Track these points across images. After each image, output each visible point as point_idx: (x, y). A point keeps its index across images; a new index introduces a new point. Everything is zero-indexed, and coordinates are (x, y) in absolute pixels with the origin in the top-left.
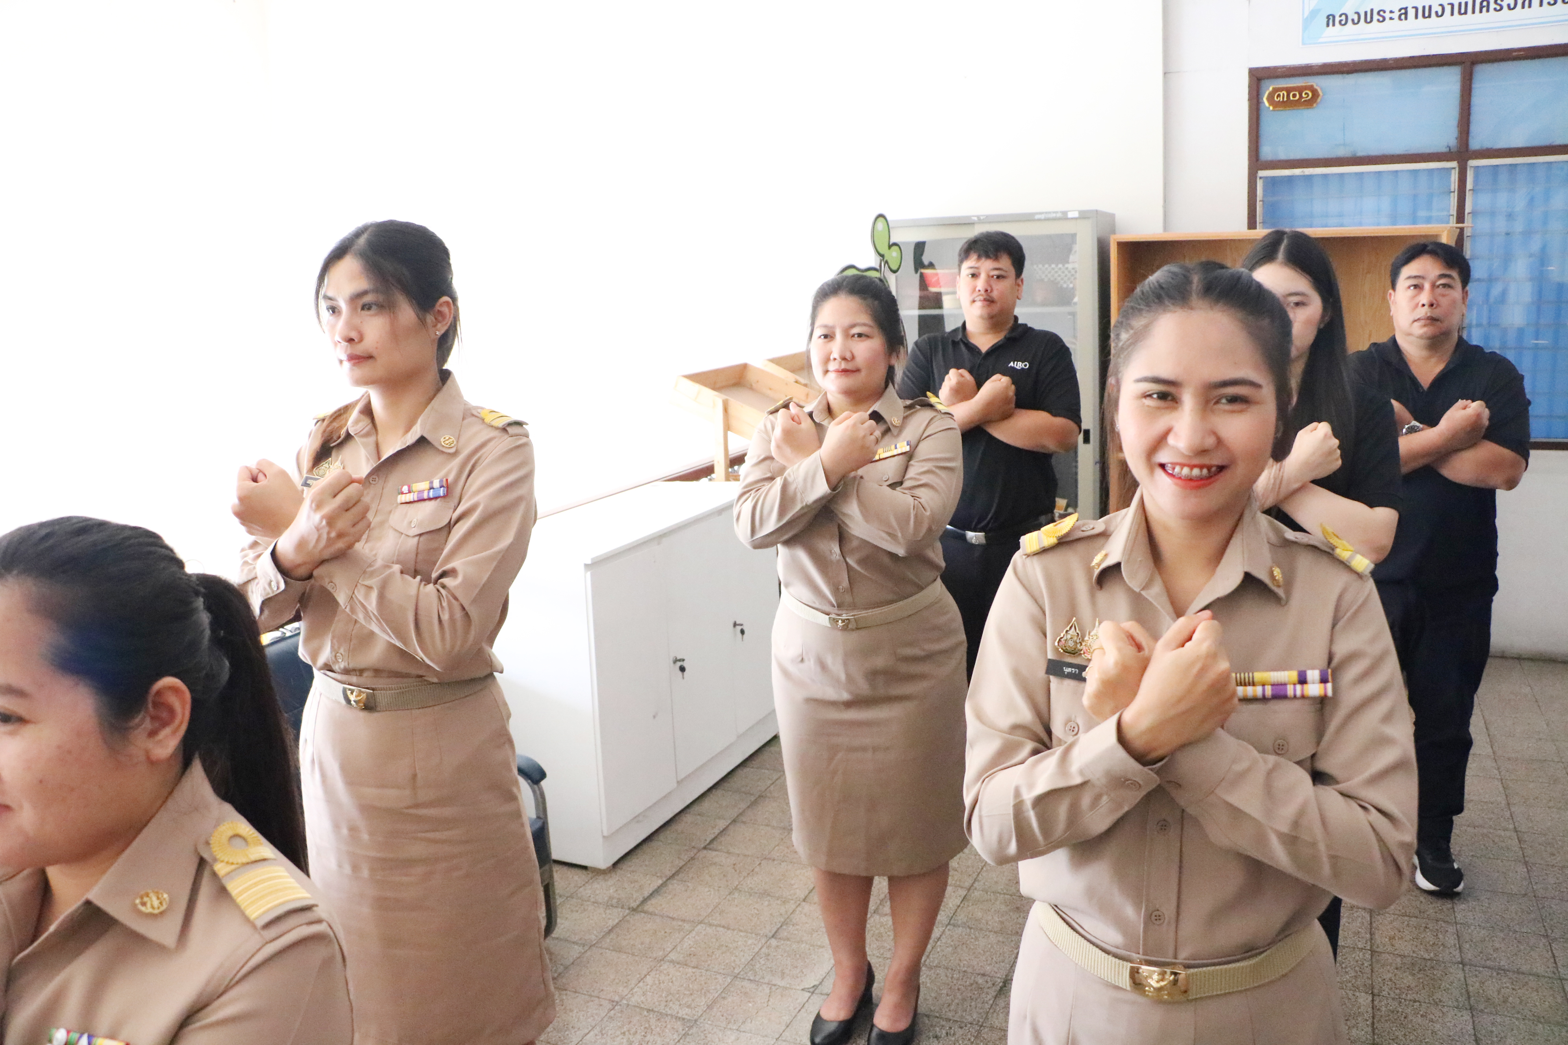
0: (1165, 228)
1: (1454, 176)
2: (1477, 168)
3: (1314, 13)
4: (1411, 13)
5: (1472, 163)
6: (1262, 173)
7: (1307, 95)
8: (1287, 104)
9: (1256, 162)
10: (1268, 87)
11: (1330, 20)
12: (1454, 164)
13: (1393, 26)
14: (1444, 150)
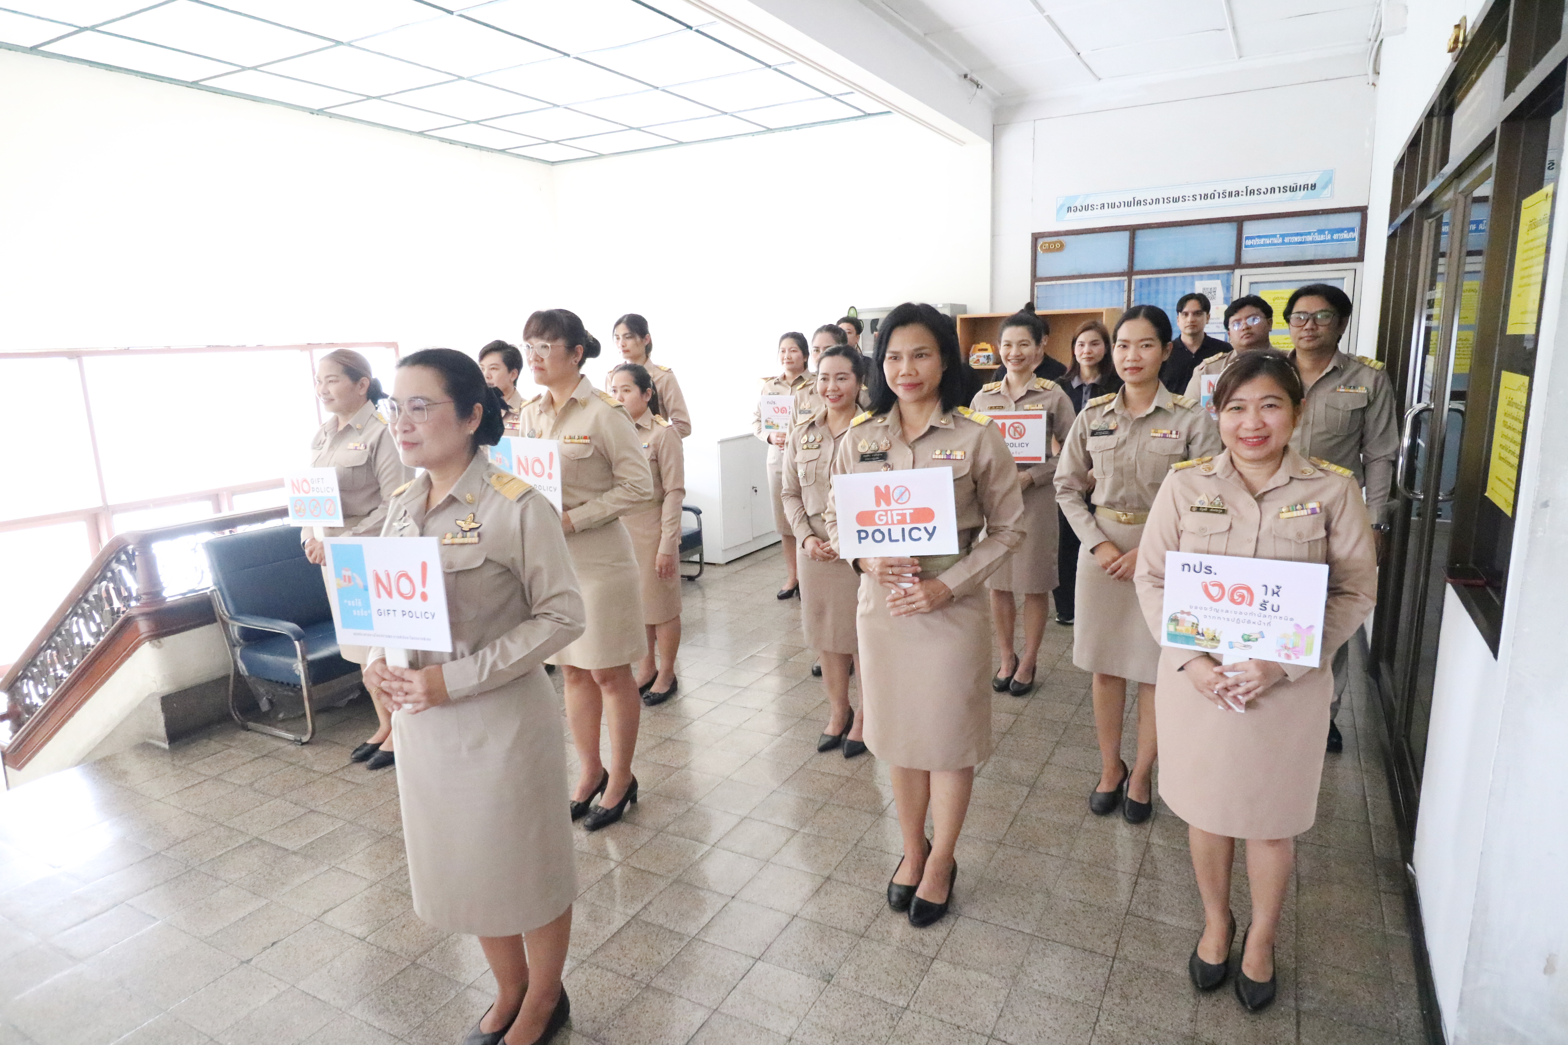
0: (992, 310)
1: (1126, 284)
2: (1136, 280)
3: (1062, 206)
4: (1106, 206)
5: (1134, 277)
6: (1037, 284)
7: (1058, 245)
8: (1048, 250)
9: (1035, 278)
10: (1040, 242)
11: (1069, 209)
12: (1126, 278)
13: (1098, 212)
14: (1122, 271)
